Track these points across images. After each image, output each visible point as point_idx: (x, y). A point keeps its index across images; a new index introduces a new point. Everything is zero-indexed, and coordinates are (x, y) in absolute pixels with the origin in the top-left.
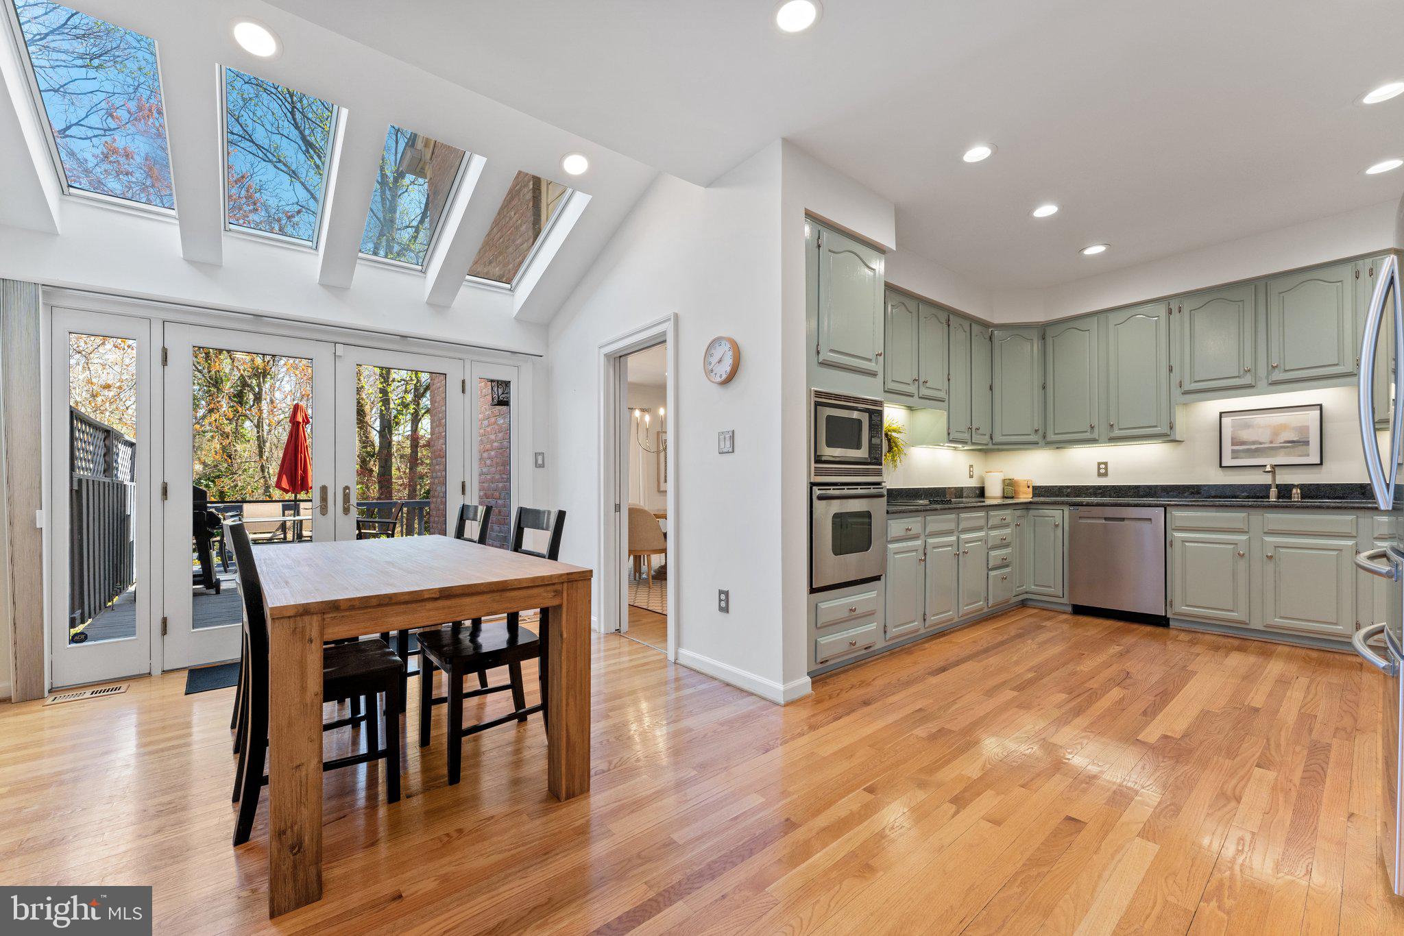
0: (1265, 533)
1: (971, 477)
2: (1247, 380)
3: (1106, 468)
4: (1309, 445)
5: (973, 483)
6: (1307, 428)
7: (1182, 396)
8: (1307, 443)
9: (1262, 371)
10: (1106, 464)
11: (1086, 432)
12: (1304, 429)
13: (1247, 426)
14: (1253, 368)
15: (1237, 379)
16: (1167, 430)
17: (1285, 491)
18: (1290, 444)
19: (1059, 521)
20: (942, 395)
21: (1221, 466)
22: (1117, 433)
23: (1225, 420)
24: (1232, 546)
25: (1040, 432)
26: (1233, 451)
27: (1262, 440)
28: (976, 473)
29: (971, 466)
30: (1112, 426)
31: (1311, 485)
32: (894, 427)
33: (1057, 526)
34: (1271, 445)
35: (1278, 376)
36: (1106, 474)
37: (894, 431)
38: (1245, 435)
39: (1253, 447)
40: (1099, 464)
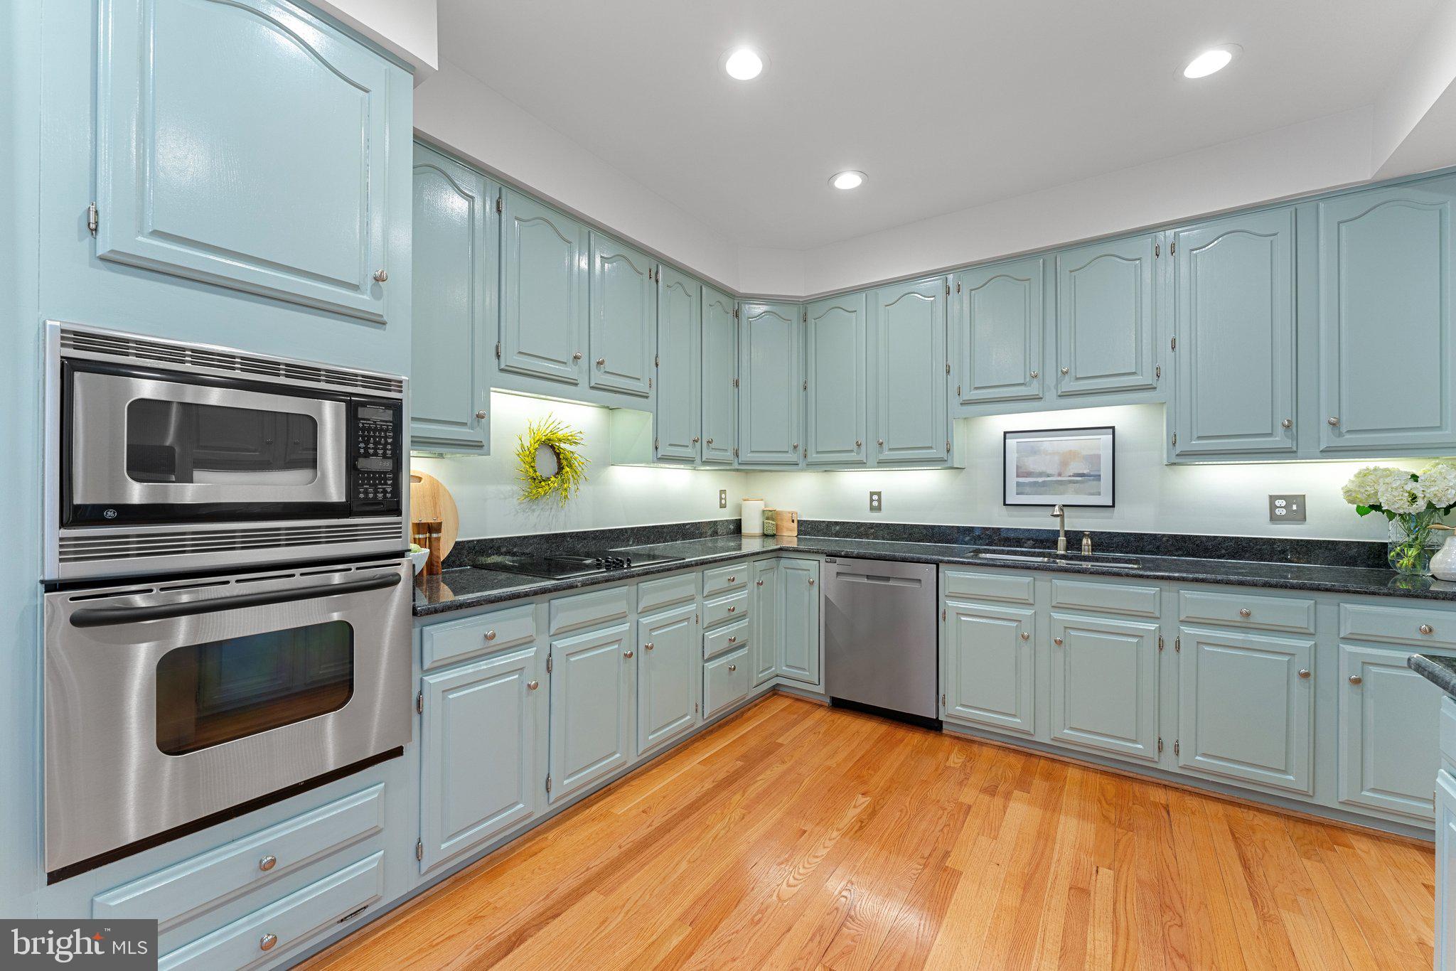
0: (1053, 607)
1: (723, 506)
2: (1033, 389)
3: (879, 501)
4: (1100, 480)
5: (726, 515)
6: (1099, 457)
7: (960, 407)
8: (1098, 477)
9: (1051, 380)
10: (879, 494)
11: (852, 451)
12: (1096, 459)
13: (1034, 451)
14: (1041, 373)
15: (1022, 388)
16: (943, 455)
17: (1074, 539)
18: (1080, 478)
19: (814, 577)
20: (641, 387)
21: (1005, 504)
22: (887, 455)
23: (1011, 442)
24: (1015, 624)
25: (801, 449)
26: (1018, 484)
27: (1049, 472)
28: (731, 501)
29: (722, 492)
30: (881, 444)
31: (1102, 533)
32: (560, 435)
33: (812, 583)
34: (1060, 478)
35: (1069, 385)
36: (879, 508)
37: (560, 440)
38: (1032, 464)
39: (1040, 480)
40: (872, 494)
